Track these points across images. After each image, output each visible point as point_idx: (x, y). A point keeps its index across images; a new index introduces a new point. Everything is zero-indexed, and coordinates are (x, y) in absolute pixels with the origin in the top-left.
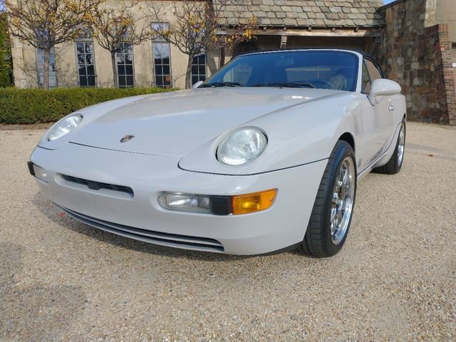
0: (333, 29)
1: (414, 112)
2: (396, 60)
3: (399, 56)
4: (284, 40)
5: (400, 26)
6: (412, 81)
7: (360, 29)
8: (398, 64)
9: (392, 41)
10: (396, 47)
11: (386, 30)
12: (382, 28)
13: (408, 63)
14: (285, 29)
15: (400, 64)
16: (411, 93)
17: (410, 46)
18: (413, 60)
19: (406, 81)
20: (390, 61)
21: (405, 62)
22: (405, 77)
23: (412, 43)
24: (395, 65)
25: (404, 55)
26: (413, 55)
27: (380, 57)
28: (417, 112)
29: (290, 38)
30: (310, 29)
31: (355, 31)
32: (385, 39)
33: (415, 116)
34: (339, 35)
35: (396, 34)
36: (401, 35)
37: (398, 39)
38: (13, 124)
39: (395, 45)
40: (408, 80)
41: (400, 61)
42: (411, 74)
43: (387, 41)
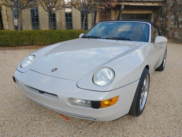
0: (144, 2)
1: (179, 40)
2: (171, 16)
3: (172, 15)
4: (123, 7)
5: (173, 2)
6: (178, 26)
7: (155, 2)
8: (171, 18)
9: (169, 8)
10: (171, 11)
11: (166, 3)
12: (164, 2)
13: (177, 18)
14: (123, 2)
15: (172, 18)
16: (178, 31)
17: (178, 10)
18: (180, 16)
19: (175, 26)
20: (168, 17)
21: (175, 18)
22: (175, 24)
23: (179, 9)
24: (170, 19)
25: (175, 14)
26: (180, 14)
27: (163, 15)
28: (180, 40)
29: (125, 6)
30: (134, 2)
31: (153, 3)
32: (165, 7)
33: (179, 41)
34: (146, 5)
35: (171, 5)
36: (174, 5)
37: (172, 7)
38: (6, 47)
39: (170, 10)
40: (176, 26)
41: (173, 17)
42: (178, 23)
43: (166, 8)
